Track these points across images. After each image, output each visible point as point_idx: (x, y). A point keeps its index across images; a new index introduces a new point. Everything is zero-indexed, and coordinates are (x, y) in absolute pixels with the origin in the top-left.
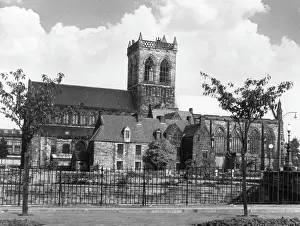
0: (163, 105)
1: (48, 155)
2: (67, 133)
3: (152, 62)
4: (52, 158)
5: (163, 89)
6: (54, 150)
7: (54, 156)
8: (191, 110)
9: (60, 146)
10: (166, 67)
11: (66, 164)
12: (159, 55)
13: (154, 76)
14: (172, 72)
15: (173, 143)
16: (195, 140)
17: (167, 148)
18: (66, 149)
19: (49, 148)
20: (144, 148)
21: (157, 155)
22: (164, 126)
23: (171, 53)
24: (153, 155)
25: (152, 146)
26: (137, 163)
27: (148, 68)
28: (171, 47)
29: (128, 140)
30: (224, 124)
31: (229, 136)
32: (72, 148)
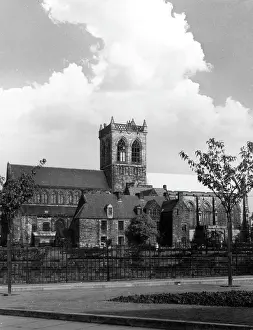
0: (136, 183)
1: (29, 233)
2: (46, 212)
3: (124, 144)
4: (33, 236)
5: (135, 168)
6: (35, 228)
7: (36, 234)
8: (165, 186)
9: (40, 224)
10: (137, 148)
11: (47, 241)
12: (131, 137)
13: (126, 156)
14: (143, 152)
15: (153, 218)
16: (174, 215)
17: (149, 222)
18: (46, 227)
19: (30, 226)
20: (127, 223)
21: (140, 230)
22: (143, 202)
23: (141, 135)
24: (135, 229)
25: (133, 221)
26: (120, 238)
27: (120, 149)
28: (141, 129)
29: (111, 217)
30: (193, 199)
31: (198, 210)
32: (52, 226)
